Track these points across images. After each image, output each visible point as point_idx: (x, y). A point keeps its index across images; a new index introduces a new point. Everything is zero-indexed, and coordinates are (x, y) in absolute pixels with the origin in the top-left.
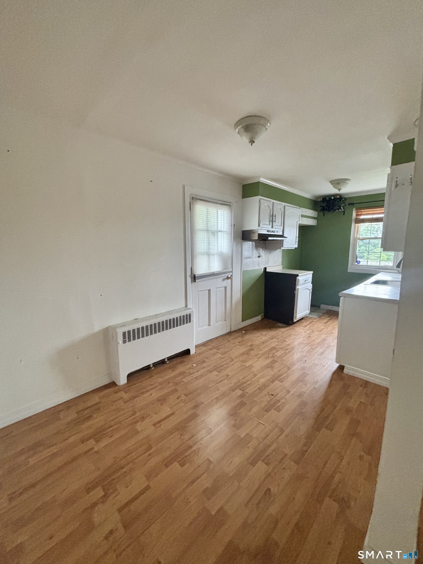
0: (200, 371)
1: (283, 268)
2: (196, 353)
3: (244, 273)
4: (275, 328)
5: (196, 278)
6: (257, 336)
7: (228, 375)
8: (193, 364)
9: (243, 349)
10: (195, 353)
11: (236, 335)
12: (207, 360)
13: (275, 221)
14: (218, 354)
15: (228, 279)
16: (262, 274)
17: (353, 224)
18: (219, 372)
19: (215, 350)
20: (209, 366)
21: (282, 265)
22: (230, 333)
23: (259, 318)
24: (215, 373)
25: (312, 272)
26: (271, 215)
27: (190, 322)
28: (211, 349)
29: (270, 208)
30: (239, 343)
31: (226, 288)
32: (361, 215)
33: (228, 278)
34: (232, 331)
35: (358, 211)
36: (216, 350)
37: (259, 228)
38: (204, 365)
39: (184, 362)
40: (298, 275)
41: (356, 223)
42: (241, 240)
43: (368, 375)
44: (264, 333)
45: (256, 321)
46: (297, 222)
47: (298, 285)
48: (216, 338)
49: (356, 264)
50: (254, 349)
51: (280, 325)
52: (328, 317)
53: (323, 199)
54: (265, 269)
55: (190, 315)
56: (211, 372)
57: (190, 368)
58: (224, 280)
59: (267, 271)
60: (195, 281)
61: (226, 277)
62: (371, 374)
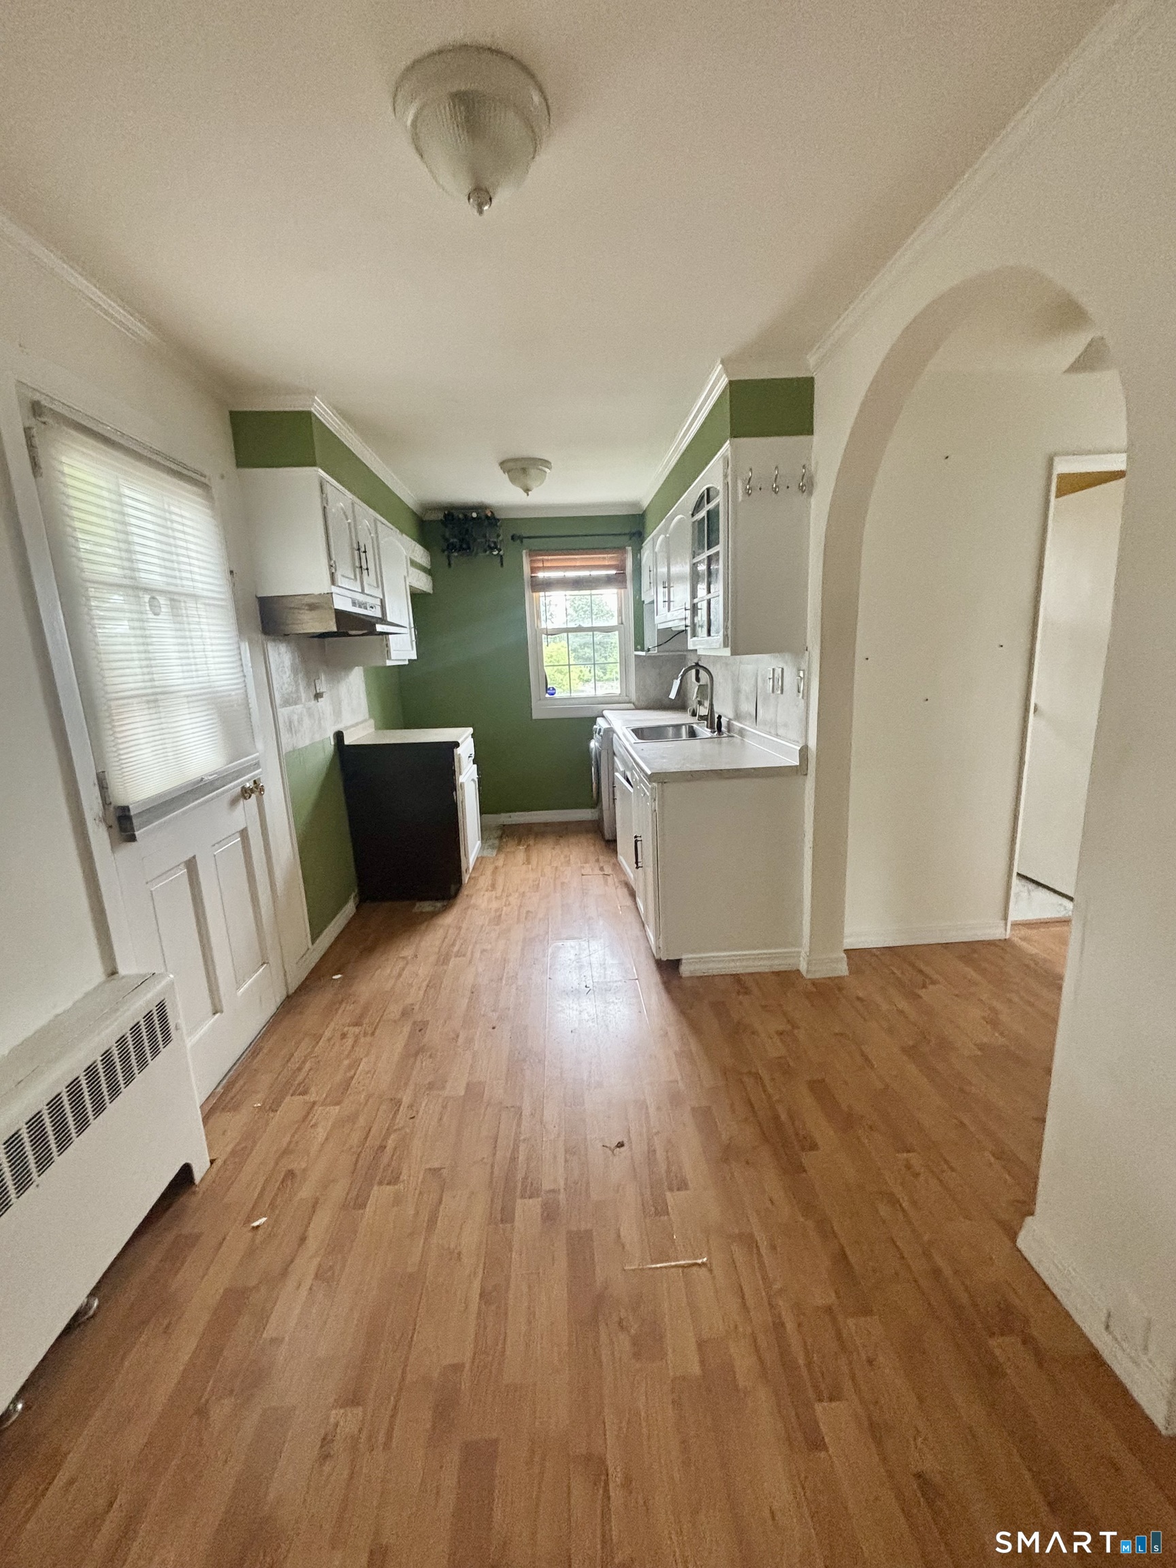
0: (311, 1233)
1: (377, 728)
2: (219, 1163)
3: (289, 761)
4: (421, 923)
5: (135, 822)
6: (395, 973)
7: (435, 1172)
8: (249, 1219)
9: (392, 1045)
10: (212, 1162)
11: (319, 1000)
12: (297, 1165)
13: (367, 569)
14: (318, 1109)
15: (245, 798)
16: (334, 756)
17: (528, 593)
18: (395, 1180)
19: (292, 1105)
20: (326, 1184)
21: (370, 717)
22: (291, 1004)
23: (350, 908)
24: (380, 1194)
25: (470, 730)
26: (355, 546)
27: (167, 1039)
28: (273, 1106)
29: (349, 521)
30: (356, 1024)
31: (244, 834)
32: (539, 569)
33: (246, 793)
34: (291, 991)
35: (535, 558)
36: (299, 1099)
37: (334, 589)
38: (306, 1192)
39: (193, 1240)
40: (457, 745)
41: (533, 591)
42: (261, 637)
43: (771, 957)
44: (408, 952)
45: (346, 922)
46: (405, 577)
47: (460, 774)
48: (255, 1049)
49: (547, 696)
50: (428, 1021)
51: (427, 906)
52: (519, 844)
53: (445, 516)
54: (339, 736)
55: (161, 1007)
56: (360, 1203)
57: (251, 1252)
58: (234, 802)
59: (347, 742)
60: (132, 838)
61: (239, 789)
62: (766, 954)
